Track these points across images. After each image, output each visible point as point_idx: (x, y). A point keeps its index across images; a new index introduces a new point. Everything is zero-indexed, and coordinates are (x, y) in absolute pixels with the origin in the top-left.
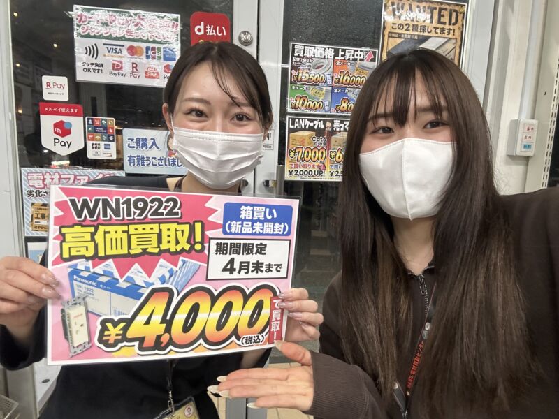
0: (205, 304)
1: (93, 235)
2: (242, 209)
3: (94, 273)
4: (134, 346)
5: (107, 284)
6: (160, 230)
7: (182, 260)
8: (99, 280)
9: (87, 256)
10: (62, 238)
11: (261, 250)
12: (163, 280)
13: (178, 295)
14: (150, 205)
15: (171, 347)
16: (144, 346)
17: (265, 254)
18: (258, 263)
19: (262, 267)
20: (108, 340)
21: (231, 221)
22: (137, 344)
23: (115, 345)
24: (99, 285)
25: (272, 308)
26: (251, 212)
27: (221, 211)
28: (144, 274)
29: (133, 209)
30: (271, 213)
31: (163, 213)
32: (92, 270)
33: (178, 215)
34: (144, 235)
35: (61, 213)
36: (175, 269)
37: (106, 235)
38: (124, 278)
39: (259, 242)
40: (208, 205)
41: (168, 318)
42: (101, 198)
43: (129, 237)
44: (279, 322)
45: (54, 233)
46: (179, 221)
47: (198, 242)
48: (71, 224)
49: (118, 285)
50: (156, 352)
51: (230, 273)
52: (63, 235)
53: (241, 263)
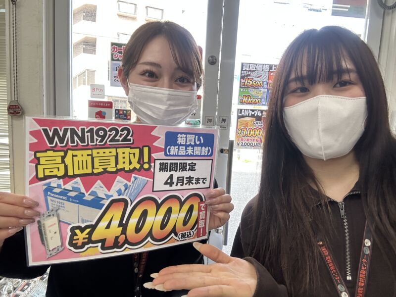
0: (152, 210)
1: (63, 158)
2: (178, 136)
3: (65, 189)
4: (97, 246)
5: (75, 197)
6: (117, 153)
7: (134, 177)
8: (68, 194)
9: (58, 175)
10: (37, 161)
11: (192, 168)
12: (119, 192)
13: (131, 204)
14: (108, 133)
15: (126, 245)
16: (106, 246)
17: (195, 170)
18: (190, 177)
19: (193, 180)
20: (77, 243)
21: (171, 146)
22: (100, 245)
23: (82, 247)
24: (69, 199)
25: (200, 210)
26: (185, 139)
27: (163, 138)
28: (105, 189)
29: (95, 137)
30: (199, 140)
31: (119, 139)
32: (63, 187)
33: (131, 141)
34: (104, 158)
35: (36, 141)
36: (129, 184)
37: (74, 158)
38: (89, 193)
39: (190, 162)
40: (153, 133)
41: (124, 222)
42: (69, 127)
43: (93, 159)
44: (204, 221)
45: (30, 157)
46: (132, 146)
47: (146, 163)
48: (44, 150)
49: (84, 198)
50: (115, 250)
51: (170, 186)
52: (38, 159)
53: (178, 178)
